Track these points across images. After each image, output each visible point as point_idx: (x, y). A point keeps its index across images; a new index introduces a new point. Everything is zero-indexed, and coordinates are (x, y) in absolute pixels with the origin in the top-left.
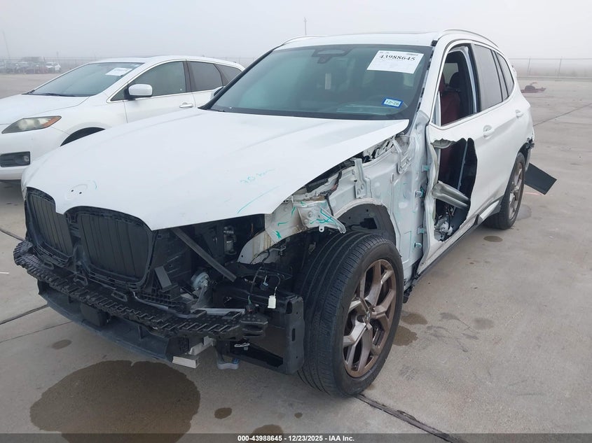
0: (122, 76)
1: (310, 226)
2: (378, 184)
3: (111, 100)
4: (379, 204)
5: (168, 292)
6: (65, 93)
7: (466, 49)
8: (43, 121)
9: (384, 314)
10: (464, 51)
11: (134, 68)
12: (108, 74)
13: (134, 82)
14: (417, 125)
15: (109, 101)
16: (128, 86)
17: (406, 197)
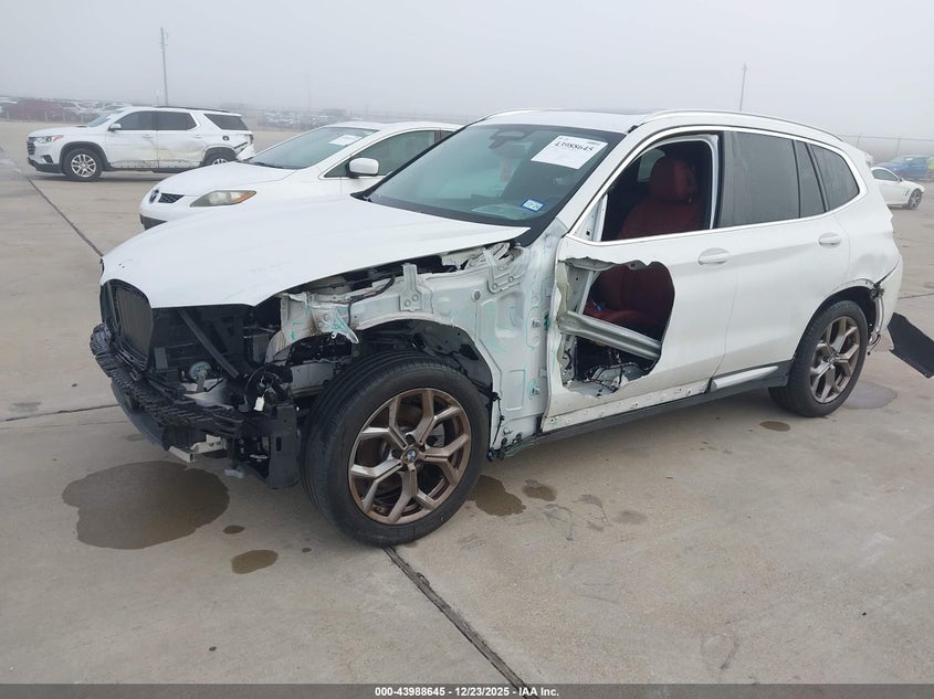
0: (346, 146)
1: (324, 331)
2: (446, 299)
3: (325, 176)
4: (448, 323)
5: (165, 374)
6: (276, 164)
7: (715, 138)
8: (235, 196)
9: (446, 460)
10: (710, 140)
11: (364, 136)
12: (334, 142)
13: (359, 155)
14: (547, 236)
15: (322, 177)
16: (350, 159)
17: (516, 325)
